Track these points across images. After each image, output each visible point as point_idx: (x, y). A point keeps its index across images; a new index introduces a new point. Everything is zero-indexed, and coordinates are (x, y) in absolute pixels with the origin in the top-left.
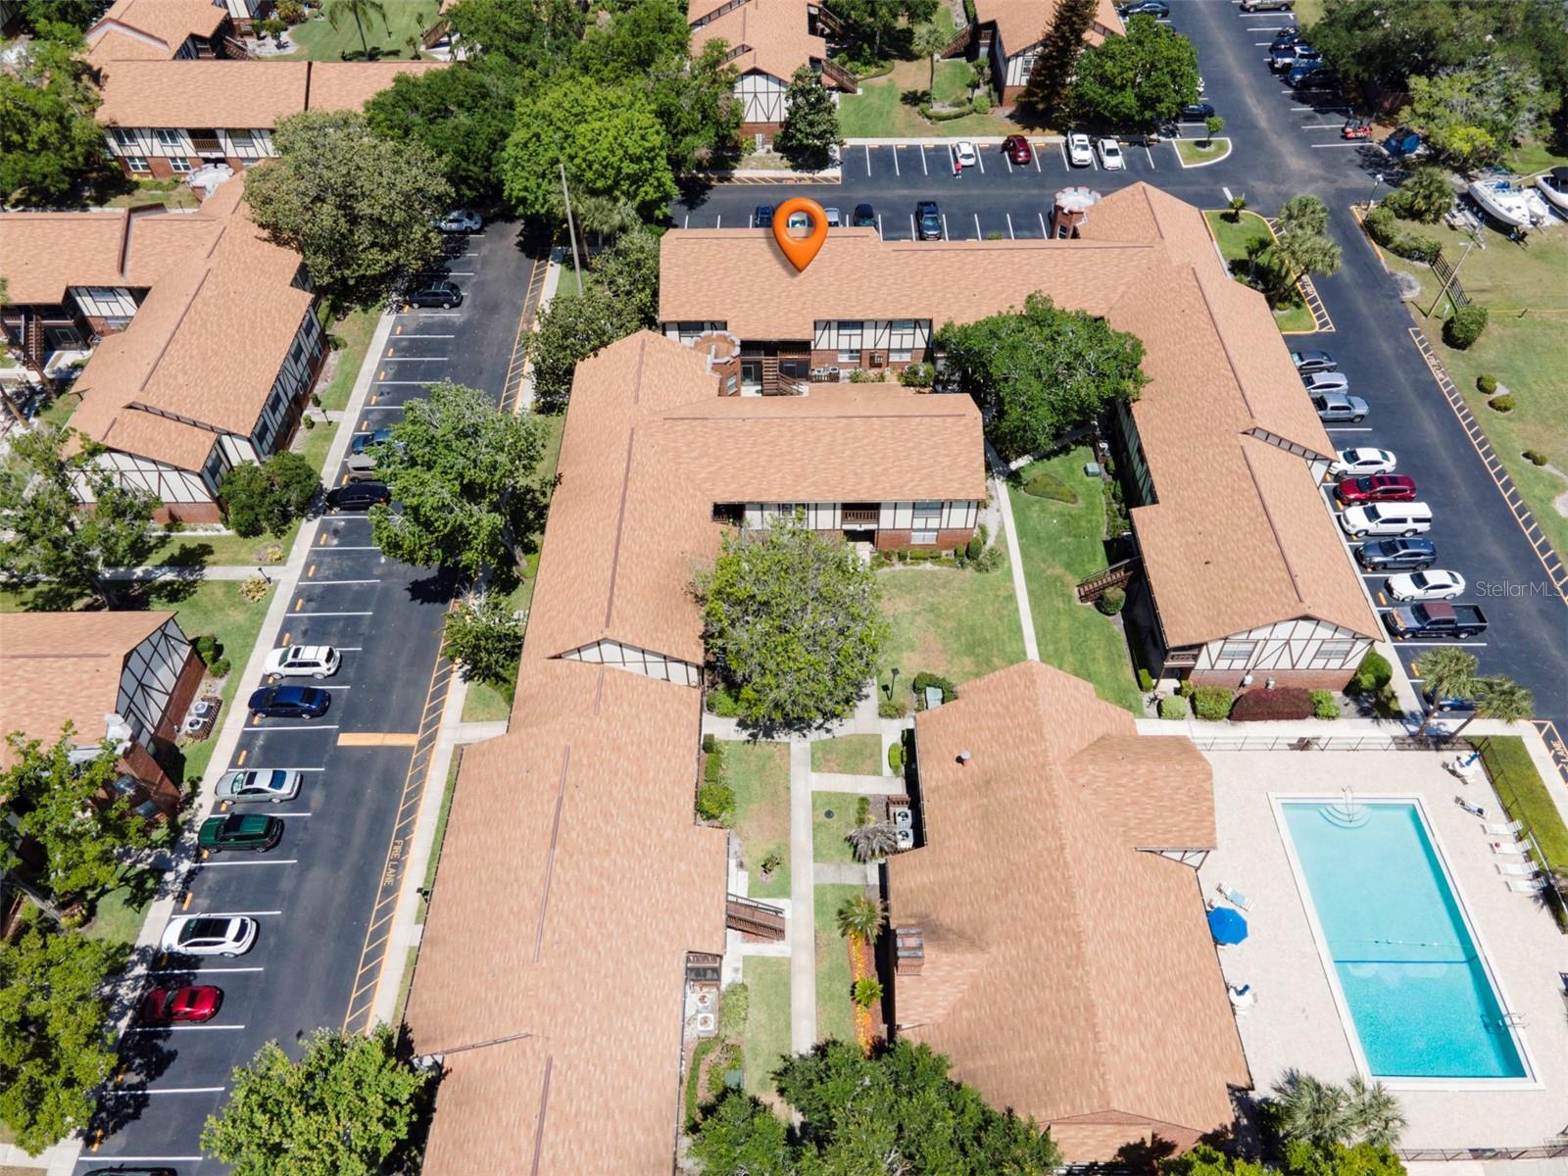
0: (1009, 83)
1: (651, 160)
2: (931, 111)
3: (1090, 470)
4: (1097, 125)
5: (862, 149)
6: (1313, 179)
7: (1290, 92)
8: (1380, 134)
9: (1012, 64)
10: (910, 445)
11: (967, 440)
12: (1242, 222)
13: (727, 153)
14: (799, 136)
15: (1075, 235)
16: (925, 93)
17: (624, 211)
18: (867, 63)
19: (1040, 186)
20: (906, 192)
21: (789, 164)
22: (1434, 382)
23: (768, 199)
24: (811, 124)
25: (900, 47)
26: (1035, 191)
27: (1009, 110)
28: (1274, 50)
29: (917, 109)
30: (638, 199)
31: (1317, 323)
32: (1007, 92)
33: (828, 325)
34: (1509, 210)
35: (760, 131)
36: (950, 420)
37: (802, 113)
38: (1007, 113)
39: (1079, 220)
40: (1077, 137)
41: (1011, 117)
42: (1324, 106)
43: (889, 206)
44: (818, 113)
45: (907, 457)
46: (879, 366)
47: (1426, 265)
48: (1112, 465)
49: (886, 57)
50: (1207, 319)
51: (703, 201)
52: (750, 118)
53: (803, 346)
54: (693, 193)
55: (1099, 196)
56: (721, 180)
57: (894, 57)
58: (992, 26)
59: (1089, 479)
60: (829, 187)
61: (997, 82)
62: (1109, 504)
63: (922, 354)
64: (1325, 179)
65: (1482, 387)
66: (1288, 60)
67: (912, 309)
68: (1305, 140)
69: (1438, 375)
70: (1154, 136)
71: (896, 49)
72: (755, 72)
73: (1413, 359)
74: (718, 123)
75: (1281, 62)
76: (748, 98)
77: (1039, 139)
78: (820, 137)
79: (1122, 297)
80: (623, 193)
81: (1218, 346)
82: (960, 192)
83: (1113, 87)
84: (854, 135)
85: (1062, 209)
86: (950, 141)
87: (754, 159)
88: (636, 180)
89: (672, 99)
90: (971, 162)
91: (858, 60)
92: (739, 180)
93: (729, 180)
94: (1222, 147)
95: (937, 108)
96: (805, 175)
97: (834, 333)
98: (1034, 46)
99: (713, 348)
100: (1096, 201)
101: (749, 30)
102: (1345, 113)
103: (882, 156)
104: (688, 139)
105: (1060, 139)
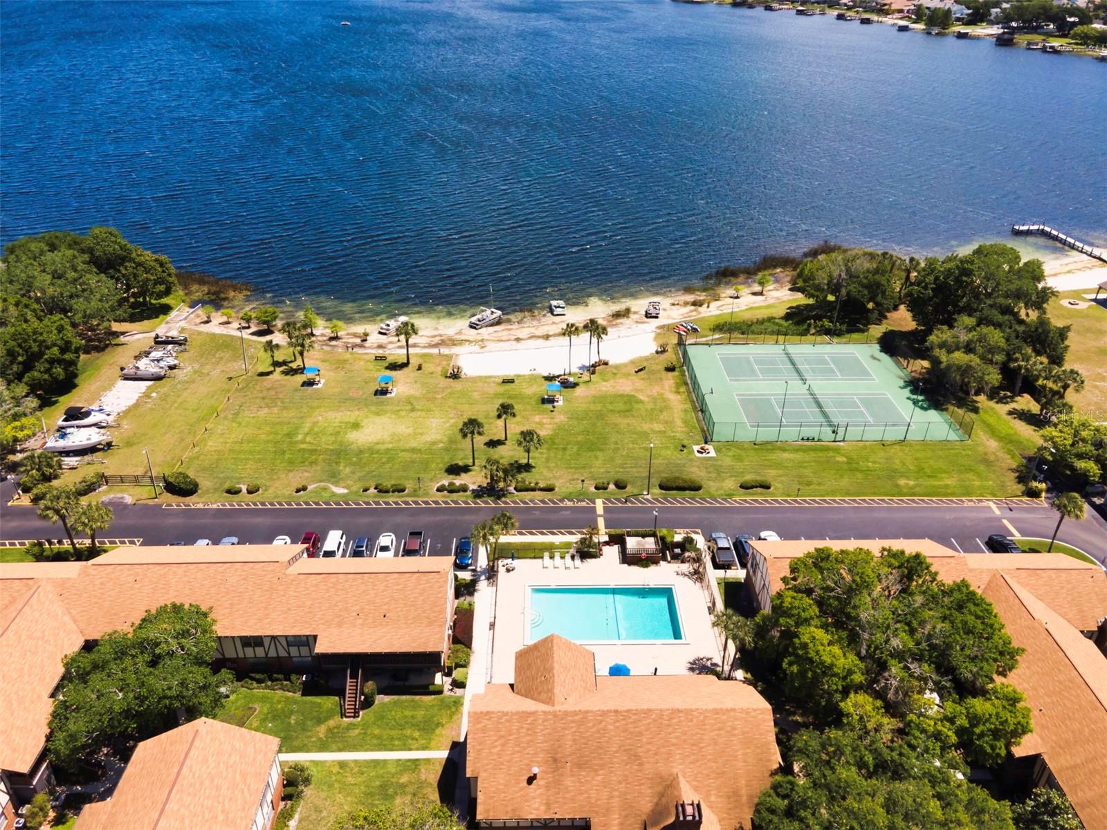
11: (222, 736)
22: (218, 510)
34: (89, 439)
47: (104, 487)
59: (233, 697)
62: (267, 687)
65: (233, 492)
69: (215, 506)
73: (189, 513)
79: (75, 621)
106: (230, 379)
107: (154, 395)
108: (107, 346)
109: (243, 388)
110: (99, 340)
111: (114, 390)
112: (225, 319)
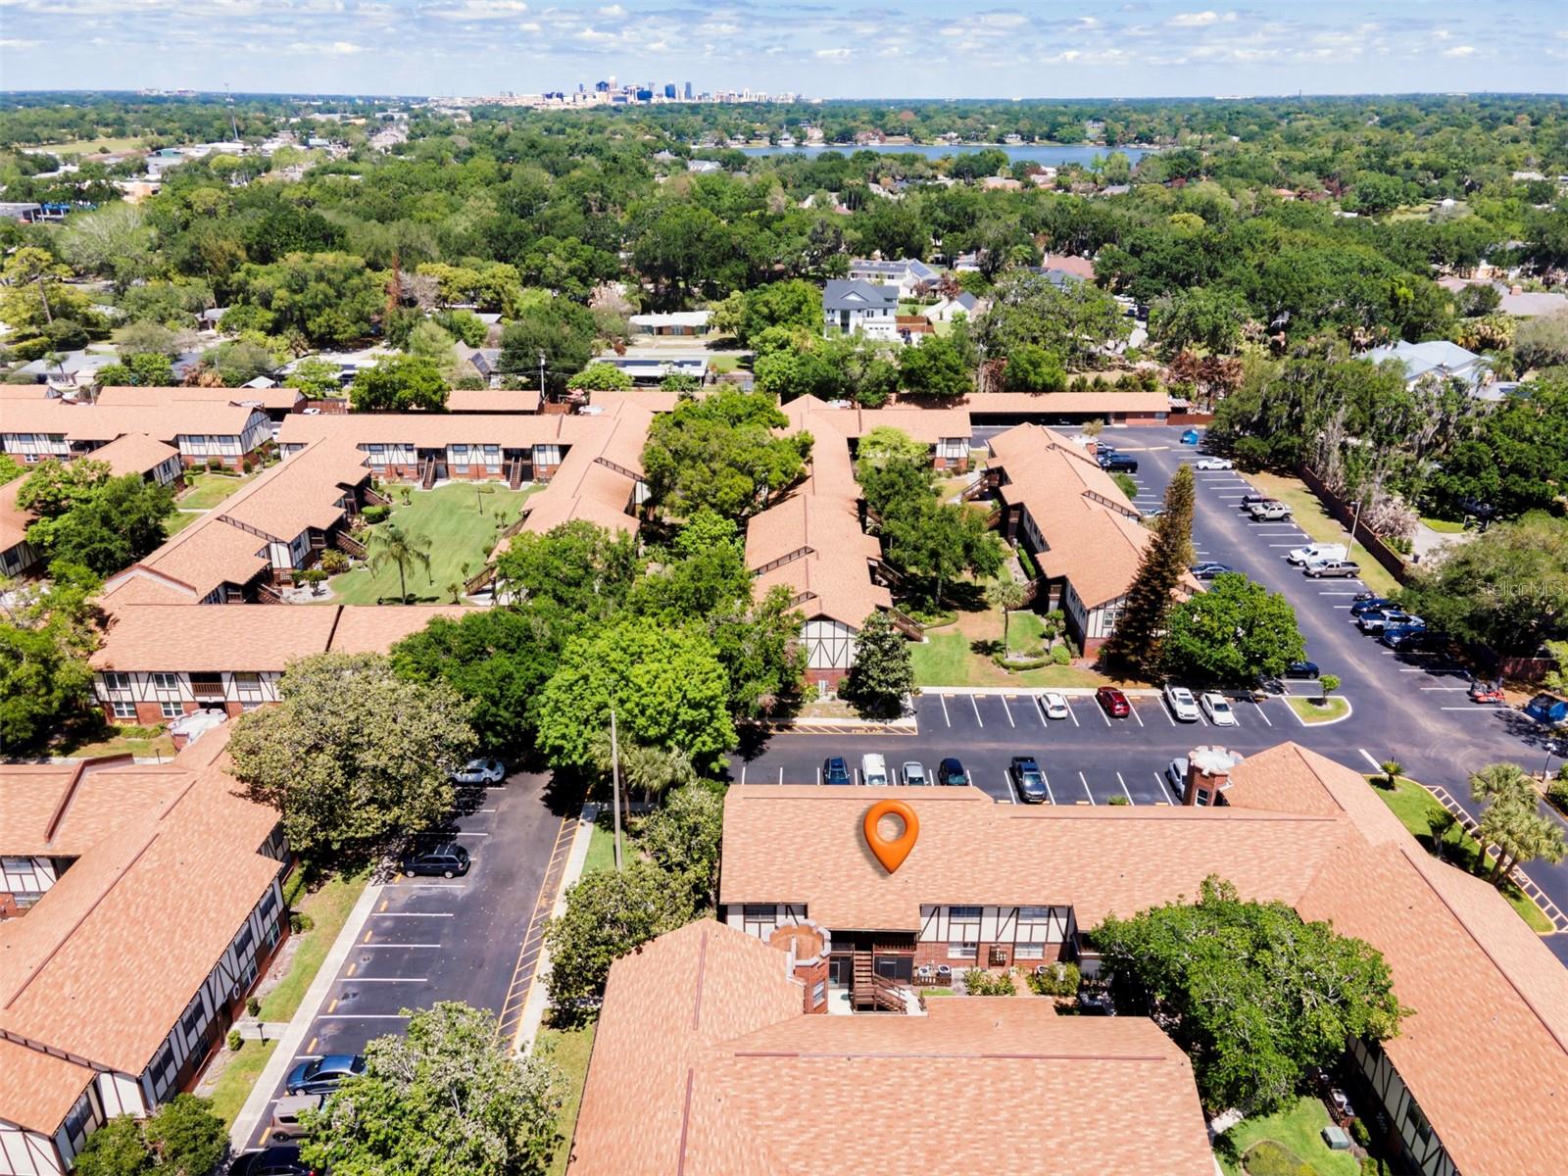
0: (1090, 634)
1: (710, 709)
2: (1006, 661)
3: (1334, 1139)
4: (1197, 676)
5: (936, 698)
6: (1461, 744)
7: (1391, 653)
8: (1516, 700)
9: (1092, 616)
10: (1093, 1104)
11: (1176, 1099)
12: (1399, 790)
13: (789, 700)
14: (871, 682)
15: (1220, 801)
16: (995, 644)
17: (679, 762)
18: (930, 613)
19: (1148, 742)
20: (993, 745)
21: (857, 712)
23: (838, 750)
24: (883, 671)
25: (970, 600)
26: (1143, 748)
27: (1093, 661)
28: (1355, 612)
29: (991, 658)
30: (694, 750)
31: (1552, 921)
32: (1088, 644)
33: (936, 910)
35: (824, 677)
36: (1144, 1065)
37: (874, 659)
38: (1091, 664)
39: (1223, 783)
40: (1178, 691)
41: (1095, 668)
42: (1438, 667)
43: (977, 760)
44: (891, 659)
45: (1092, 1124)
46: (1002, 964)
48: (1364, 1132)
49: (949, 608)
50: (1451, 921)
51: (762, 751)
52: (813, 664)
53: (907, 939)
54: (751, 743)
55: (1240, 757)
56: (779, 728)
57: (956, 608)
58: (1062, 581)
59: (1334, 1153)
60: (904, 738)
61: (1075, 634)
63: (1057, 950)
64: (1475, 745)
66: (1378, 623)
67: (1045, 893)
68: (1433, 702)
70: (1259, 692)
71: (957, 601)
72: (822, 618)
74: (782, 670)
75: (1370, 624)
76: (812, 644)
77: (1134, 692)
78: (896, 684)
79: (1313, 883)
80: (678, 743)
82: (1055, 747)
83: (1213, 641)
84: (926, 683)
85: (1200, 770)
86: (1035, 692)
87: (817, 706)
88: (694, 728)
89: (734, 644)
90: (1063, 714)
91: (920, 610)
92: (801, 728)
93: (789, 728)
94: (1339, 706)
95: (1012, 658)
96: (876, 724)
97: (944, 920)
98: (1116, 600)
99: (794, 942)
100: (1236, 762)
101: (812, 580)
102: (1462, 676)
103: (960, 705)
104: (751, 684)
105: (1157, 693)
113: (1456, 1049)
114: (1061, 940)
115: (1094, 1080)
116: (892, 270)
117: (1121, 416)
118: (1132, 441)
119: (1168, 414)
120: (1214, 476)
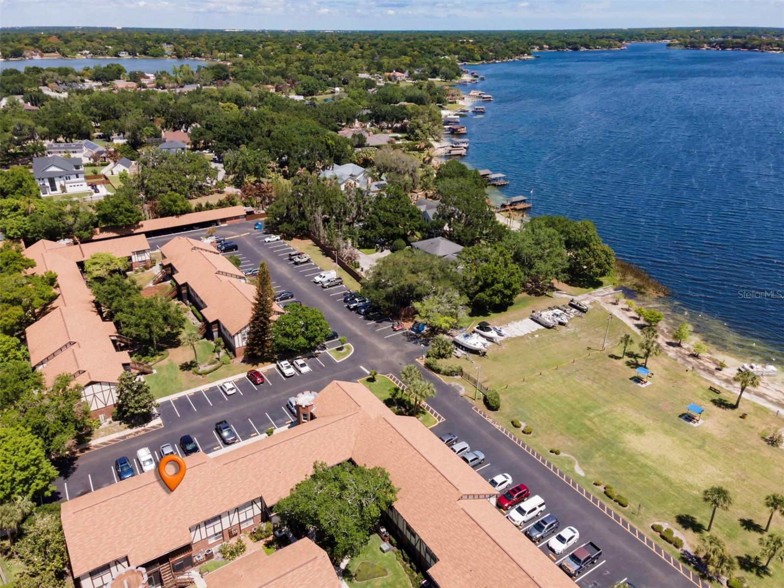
0: (237, 346)
1: (37, 465)
2: (200, 371)
3: (384, 549)
4: (288, 354)
5: (168, 402)
6: (394, 352)
7: (362, 317)
8: (408, 325)
9: (236, 338)
11: (325, 573)
12: (377, 381)
13: (83, 438)
14: (131, 410)
15: (313, 417)
16: (192, 362)
17: (23, 503)
18: (152, 356)
19: (275, 392)
20: (204, 419)
21: (126, 425)
22: (497, 430)
23: (121, 452)
24: (137, 402)
25: (171, 341)
26: (274, 396)
27: (241, 358)
28: (345, 301)
29: (191, 371)
30: (31, 492)
31: (436, 419)
32: (237, 351)
33: (198, 526)
34: (475, 345)
35: (102, 413)
36: (309, 565)
37: (129, 397)
38: (241, 360)
39: (312, 409)
40: (283, 363)
41: (243, 361)
42: (380, 319)
43: (198, 430)
44: (140, 394)
46: (236, 535)
47: (459, 377)
48: (394, 541)
49: (163, 349)
50: (405, 443)
51: (74, 469)
52: (93, 408)
53: (187, 548)
54: (65, 466)
55: (316, 393)
56: (82, 451)
57: (167, 348)
58: (217, 322)
59: (386, 555)
60: (157, 431)
61: (229, 347)
62: (404, 566)
63: (259, 517)
64: (399, 350)
65: (516, 426)
66: (355, 305)
67: (248, 495)
68: (381, 335)
69: (497, 427)
70: (317, 351)
71: (166, 343)
72: (92, 383)
73: (482, 421)
74: (76, 422)
75: (352, 306)
76: (90, 399)
77: (263, 369)
78: (145, 407)
79: (355, 444)
80: (19, 494)
81: (419, 456)
82: (234, 410)
83: (293, 337)
84: (161, 396)
85: (301, 406)
86: (218, 383)
87: (102, 430)
88: (26, 481)
89: (40, 419)
90: (234, 391)
91: (147, 355)
92: (95, 446)
93: (88, 449)
94: (349, 348)
95: (202, 368)
96: (139, 429)
97: (203, 529)
98: (245, 328)
99: (125, 582)
100: (315, 396)
101: (80, 362)
102: (388, 320)
103: (182, 403)
104: (57, 438)
105: (274, 366)
106: (589, 348)
107: (537, 336)
108: (543, 294)
109: (591, 359)
110: (542, 289)
111: (520, 322)
112: (626, 306)
113: (417, 496)
114: (260, 512)
115: (291, 583)
116: (74, 148)
117: (223, 220)
118: (232, 233)
119: (245, 216)
120: (274, 245)
